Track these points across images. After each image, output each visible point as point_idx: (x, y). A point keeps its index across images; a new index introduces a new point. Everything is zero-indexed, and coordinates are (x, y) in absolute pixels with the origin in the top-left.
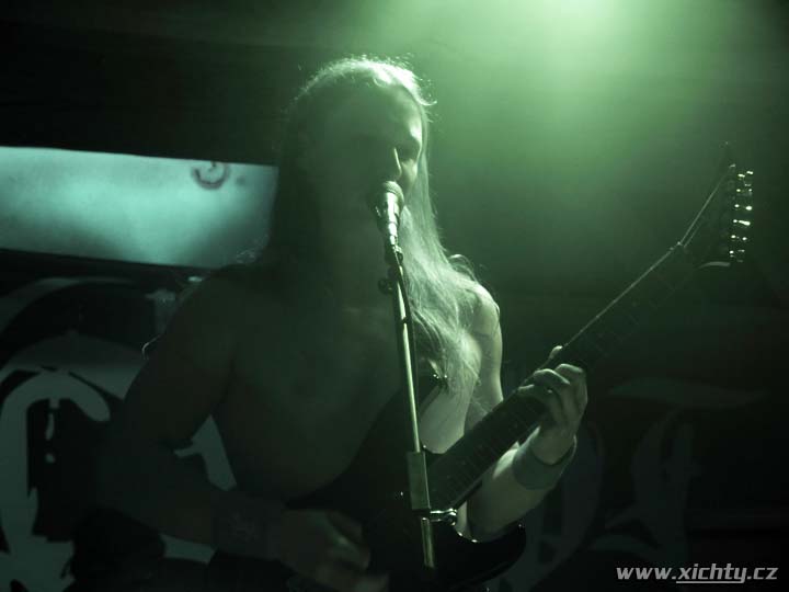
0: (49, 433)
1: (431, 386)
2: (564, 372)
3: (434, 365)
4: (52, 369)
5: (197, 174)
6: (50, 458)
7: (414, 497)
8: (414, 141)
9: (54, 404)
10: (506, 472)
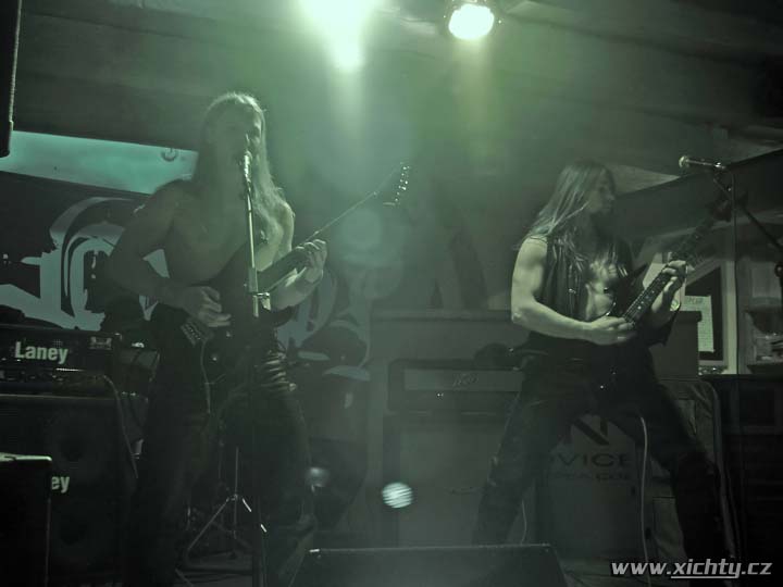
0: (94, 265)
1: (259, 242)
2: (317, 243)
3: (262, 233)
4: (95, 237)
5: (163, 155)
6: (94, 277)
7: (251, 287)
8: (256, 128)
9: (96, 253)
10: (290, 286)
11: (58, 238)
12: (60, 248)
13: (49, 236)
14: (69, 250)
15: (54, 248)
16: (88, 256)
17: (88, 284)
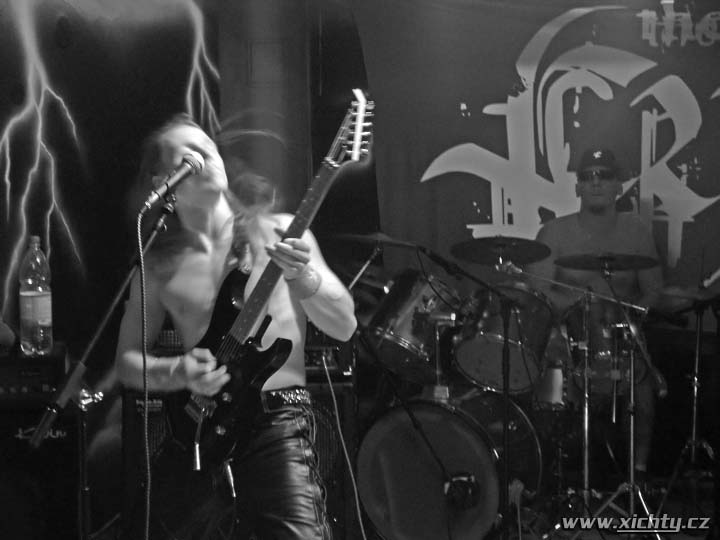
0: (576, 108)
4: (577, 68)
6: (577, 124)
9: (579, 90)
11: (527, 74)
12: (530, 88)
13: (515, 70)
14: (542, 92)
15: (523, 89)
16: (569, 95)
17: (569, 135)
